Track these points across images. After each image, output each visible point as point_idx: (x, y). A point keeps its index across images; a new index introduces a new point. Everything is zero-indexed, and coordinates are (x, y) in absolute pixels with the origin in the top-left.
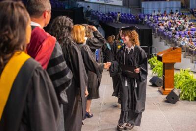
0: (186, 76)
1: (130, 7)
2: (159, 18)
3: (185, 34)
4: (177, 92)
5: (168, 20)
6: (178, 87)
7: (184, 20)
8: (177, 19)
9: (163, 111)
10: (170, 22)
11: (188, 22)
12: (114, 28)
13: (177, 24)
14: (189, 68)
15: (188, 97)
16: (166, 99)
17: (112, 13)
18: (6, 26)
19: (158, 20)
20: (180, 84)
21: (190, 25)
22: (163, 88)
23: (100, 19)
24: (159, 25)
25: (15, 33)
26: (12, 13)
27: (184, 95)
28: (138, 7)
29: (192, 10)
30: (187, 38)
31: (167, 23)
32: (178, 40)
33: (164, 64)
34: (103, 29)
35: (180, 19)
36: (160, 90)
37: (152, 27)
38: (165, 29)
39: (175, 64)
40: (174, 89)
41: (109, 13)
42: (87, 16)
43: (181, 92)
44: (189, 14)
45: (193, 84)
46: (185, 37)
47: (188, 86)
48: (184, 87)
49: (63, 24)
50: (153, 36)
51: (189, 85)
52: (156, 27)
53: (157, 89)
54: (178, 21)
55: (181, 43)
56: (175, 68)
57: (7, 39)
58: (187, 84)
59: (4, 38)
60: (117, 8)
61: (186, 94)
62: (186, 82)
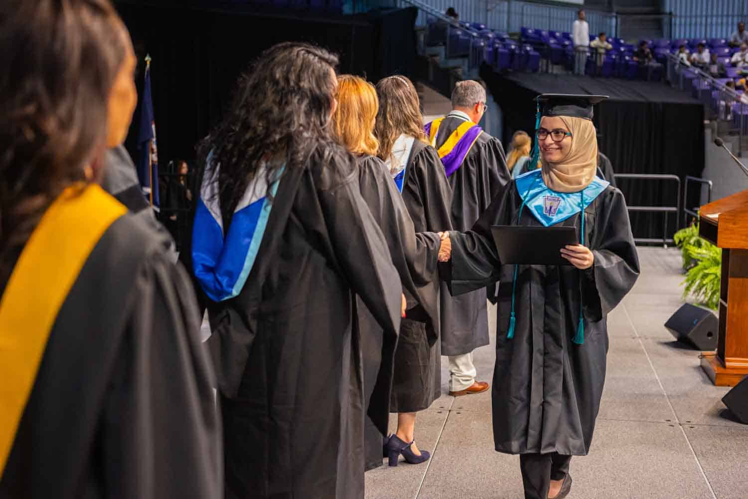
1: (616, 8)
9: (702, 455)
16: (722, 406)
17: (538, 32)
18: (28, 85)
19: (734, 64)
22: (721, 357)
23: (485, 57)
24: (734, 87)
25: (63, 110)
26: (54, 32)
28: (648, 9)
33: (726, 252)
36: (706, 363)
37: (707, 93)
41: (524, 32)
42: (431, 43)
50: (708, 132)
53: (693, 359)
57: (30, 135)
59: (20, 132)
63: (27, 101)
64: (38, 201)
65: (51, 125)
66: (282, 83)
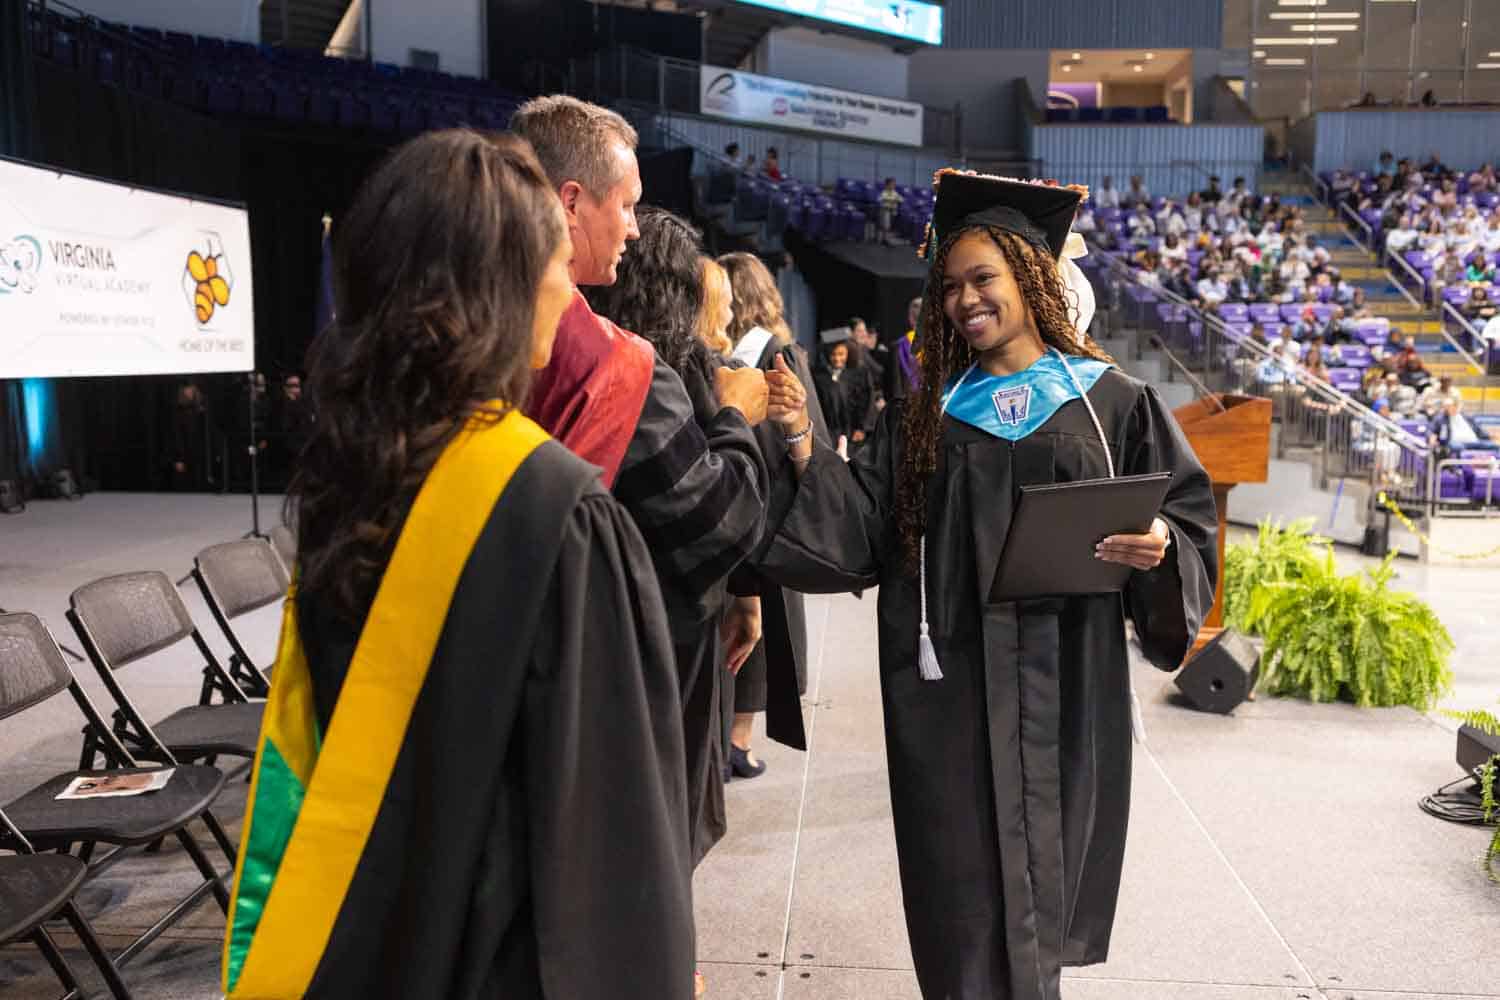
0: (1291, 565)
1: (965, 151)
2: (1133, 222)
3: (1283, 319)
4: (1238, 649)
5: (1185, 235)
6: (1248, 623)
7: (1278, 241)
8: (1238, 233)
10: (1200, 247)
11: (1301, 250)
12: (871, 278)
13: (1241, 262)
14: (1312, 520)
15: (1301, 678)
16: (1176, 689)
17: (861, 185)
19: (1128, 232)
20: (1261, 606)
21: (1316, 270)
23: (791, 220)
24: (1130, 263)
27: (1281, 666)
28: (1008, 154)
29: (1326, 178)
30: (1295, 346)
31: (1180, 252)
32: (1242, 353)
34: (807, 280)
35: (1256, 232)
38: (1169, 285)
39: (1232, 495)
40: (1221, 635)
41: (841, 184)
42: (711, 199)
43: (1261, 650)
44: (1308, 201)
45: (1332, 611)
46: (1286, 336)
47: (1304, 619)
48: (1283, 622)
49: (662, 262)
51: (1308, 612)
52: (1115, 274)
54: (1244, 244)
55: (1260, 369)
56: (1231, 515)
58: (1297, 607)
60: (886, 157)
61: (1292, 664)
62: (1292, 593)
63: (429, 297)
64: (439, 427)
65: (458, 327)
66: (648, 258)
